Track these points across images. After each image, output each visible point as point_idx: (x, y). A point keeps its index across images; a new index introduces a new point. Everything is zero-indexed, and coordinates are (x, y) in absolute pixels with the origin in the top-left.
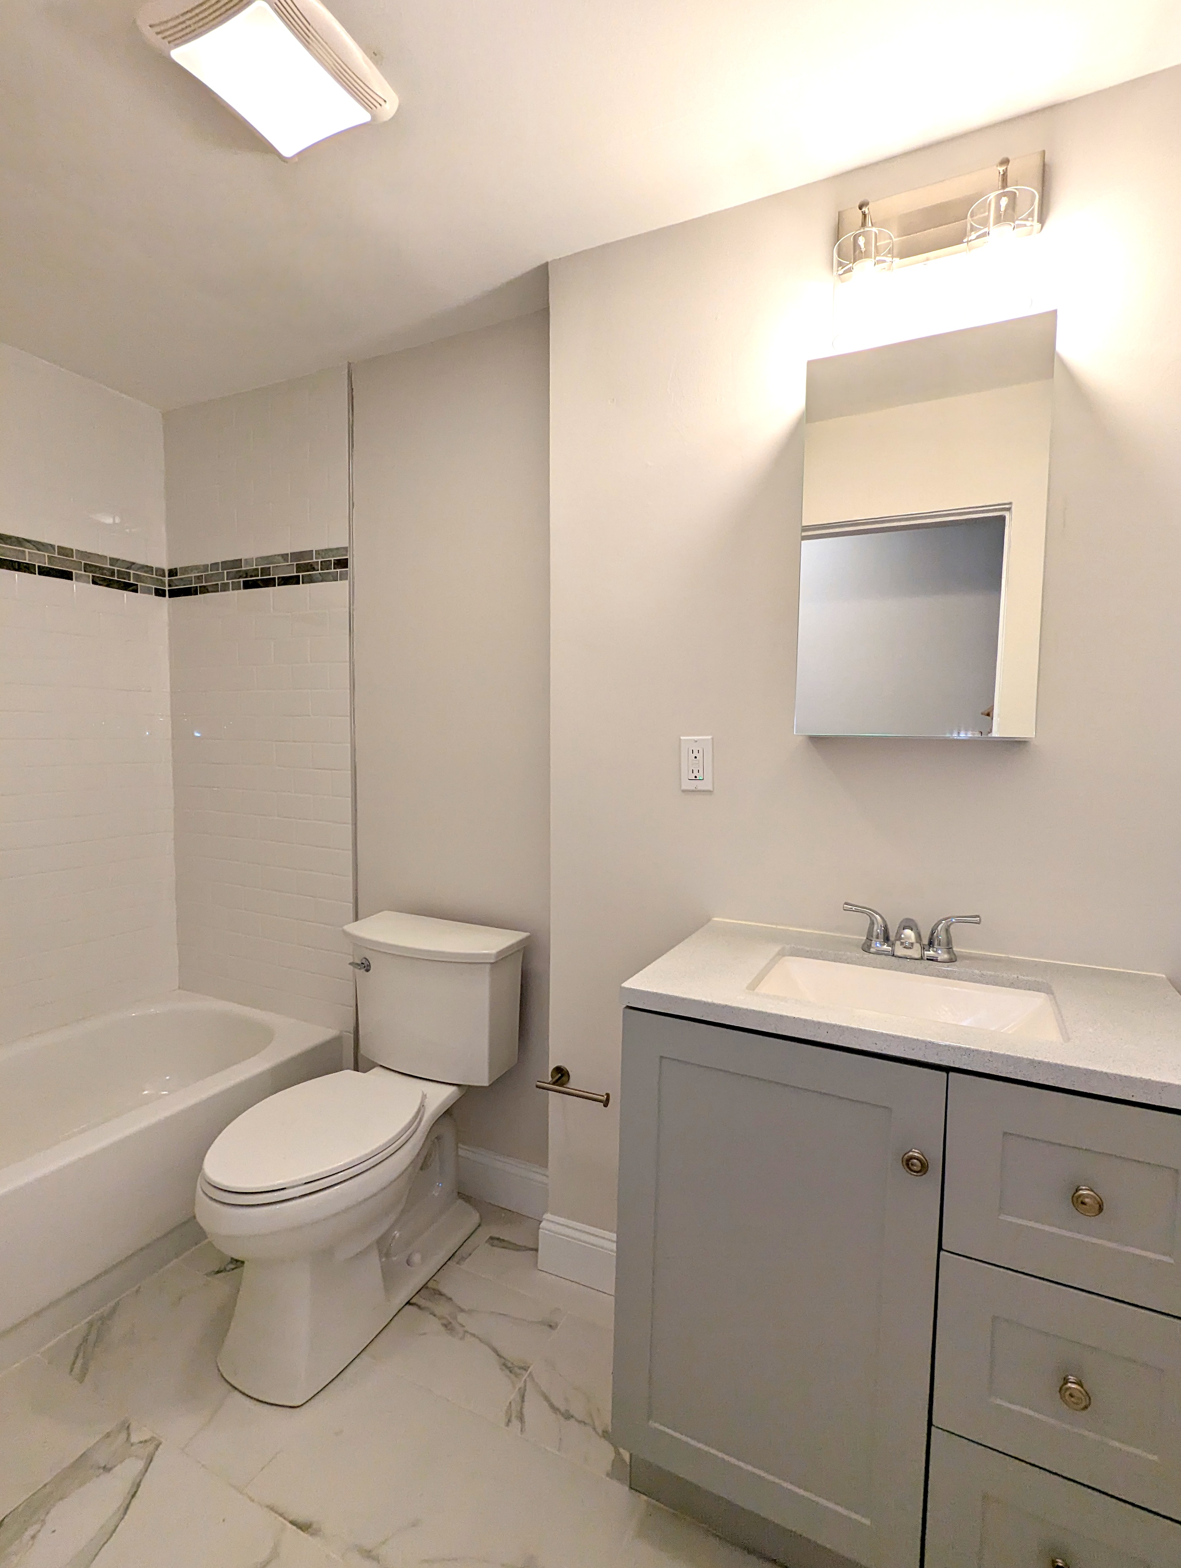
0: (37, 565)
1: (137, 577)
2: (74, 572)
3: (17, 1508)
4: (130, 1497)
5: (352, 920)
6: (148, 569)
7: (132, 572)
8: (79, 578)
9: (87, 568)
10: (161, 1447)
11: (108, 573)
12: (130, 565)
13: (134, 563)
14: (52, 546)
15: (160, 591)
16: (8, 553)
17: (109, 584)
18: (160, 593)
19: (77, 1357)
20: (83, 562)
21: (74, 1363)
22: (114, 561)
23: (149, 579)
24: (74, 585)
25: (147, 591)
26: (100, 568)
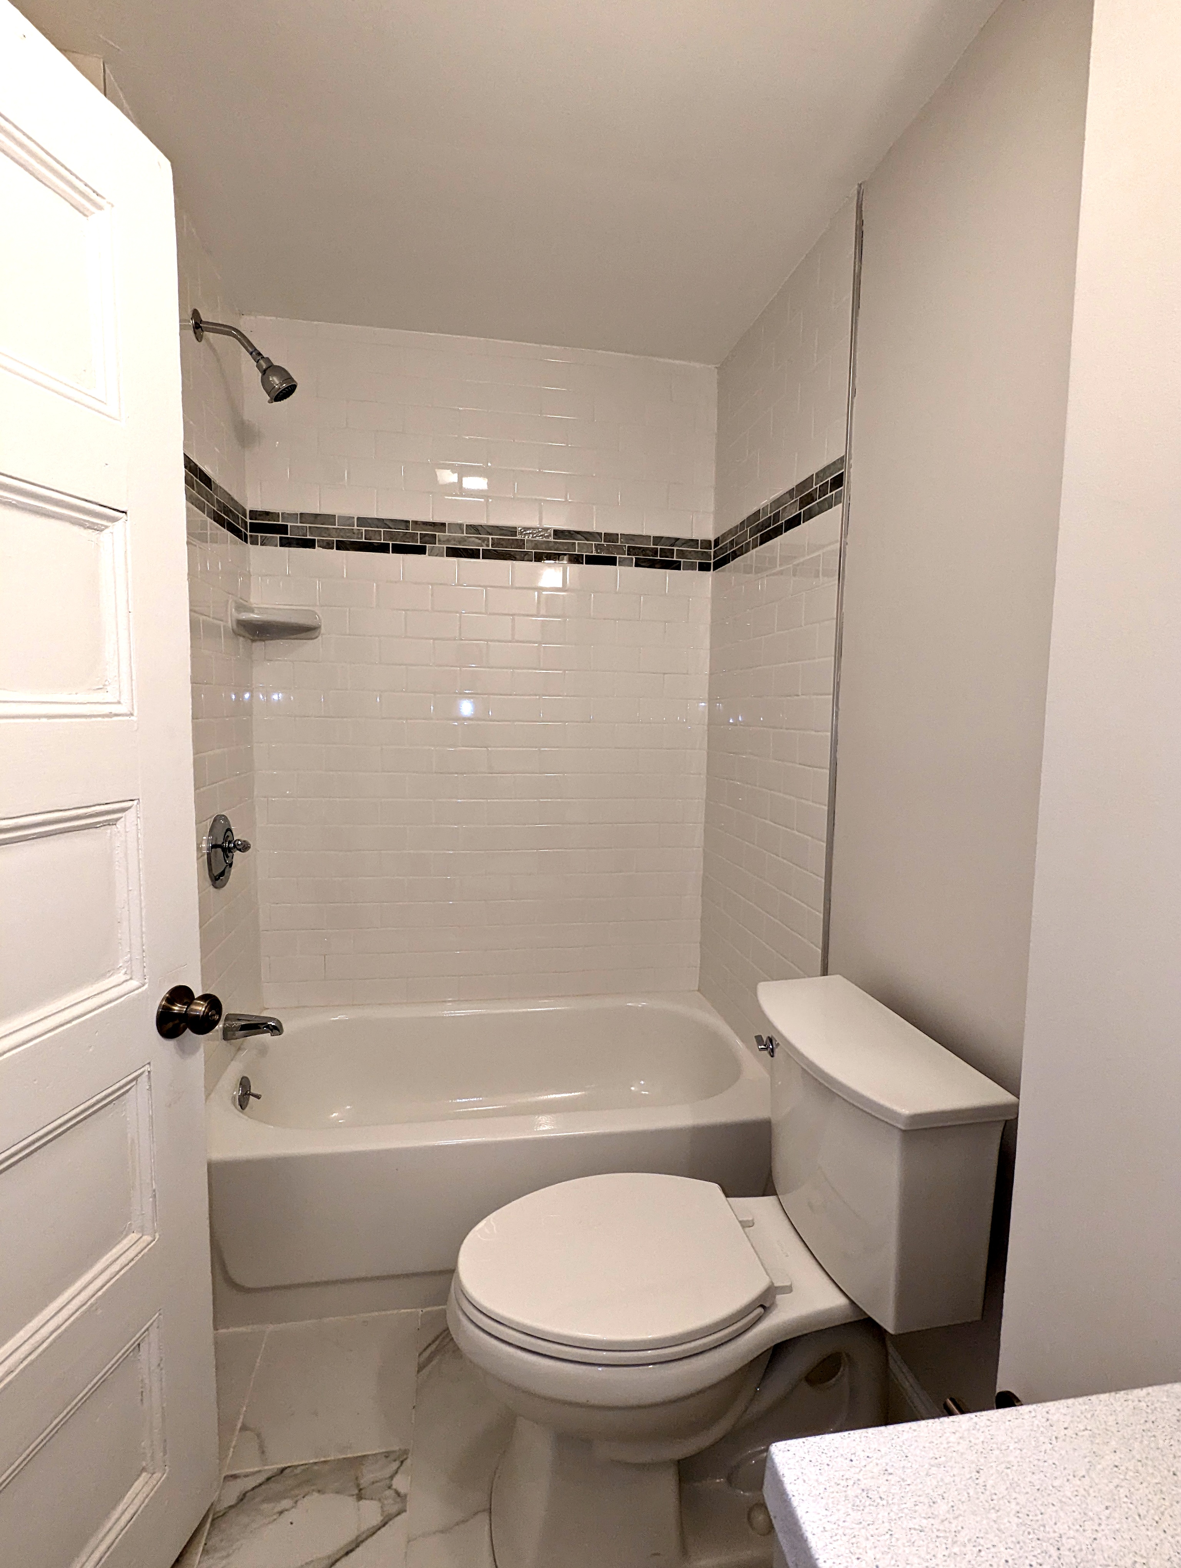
0: (585, 554)
1: (681, 554)
2: (618, 556)
3: (296, 1467)
4: (342, 1553)
5: (819, 974)
6: (692, 543)
7: (675, 548)
8: (623, 563)
9: (631, 551)
10: (404, 1514)
11: (650, 553)
12: (674, 541)
13: (677, 539)
14: (600, 534)
15: (705, 565)
16: (561, 547)
17: (652, 564)
18: (704, 567)
19: (433, 1342)
20: (627, 545)
21: (430, 1345)
22: (658, 540)
23: (693, 553)
24: (618, 569)
25: (691, 567)
26: (644, 549)
